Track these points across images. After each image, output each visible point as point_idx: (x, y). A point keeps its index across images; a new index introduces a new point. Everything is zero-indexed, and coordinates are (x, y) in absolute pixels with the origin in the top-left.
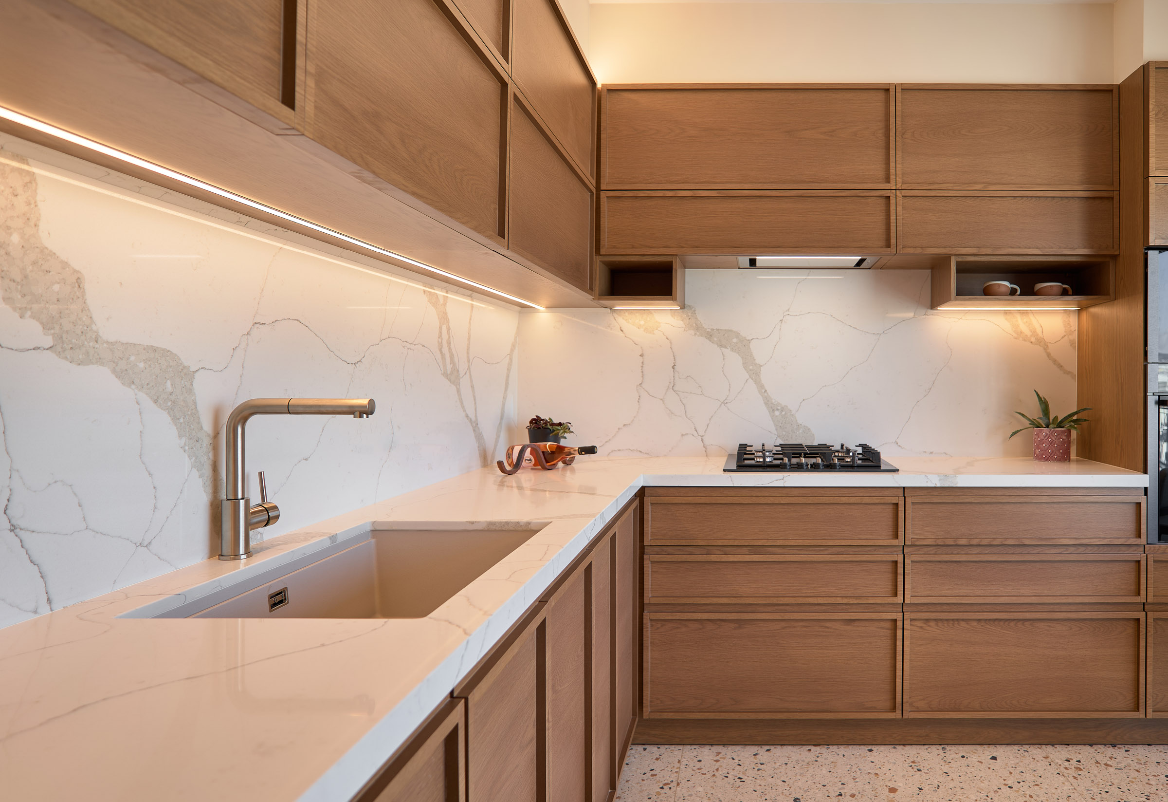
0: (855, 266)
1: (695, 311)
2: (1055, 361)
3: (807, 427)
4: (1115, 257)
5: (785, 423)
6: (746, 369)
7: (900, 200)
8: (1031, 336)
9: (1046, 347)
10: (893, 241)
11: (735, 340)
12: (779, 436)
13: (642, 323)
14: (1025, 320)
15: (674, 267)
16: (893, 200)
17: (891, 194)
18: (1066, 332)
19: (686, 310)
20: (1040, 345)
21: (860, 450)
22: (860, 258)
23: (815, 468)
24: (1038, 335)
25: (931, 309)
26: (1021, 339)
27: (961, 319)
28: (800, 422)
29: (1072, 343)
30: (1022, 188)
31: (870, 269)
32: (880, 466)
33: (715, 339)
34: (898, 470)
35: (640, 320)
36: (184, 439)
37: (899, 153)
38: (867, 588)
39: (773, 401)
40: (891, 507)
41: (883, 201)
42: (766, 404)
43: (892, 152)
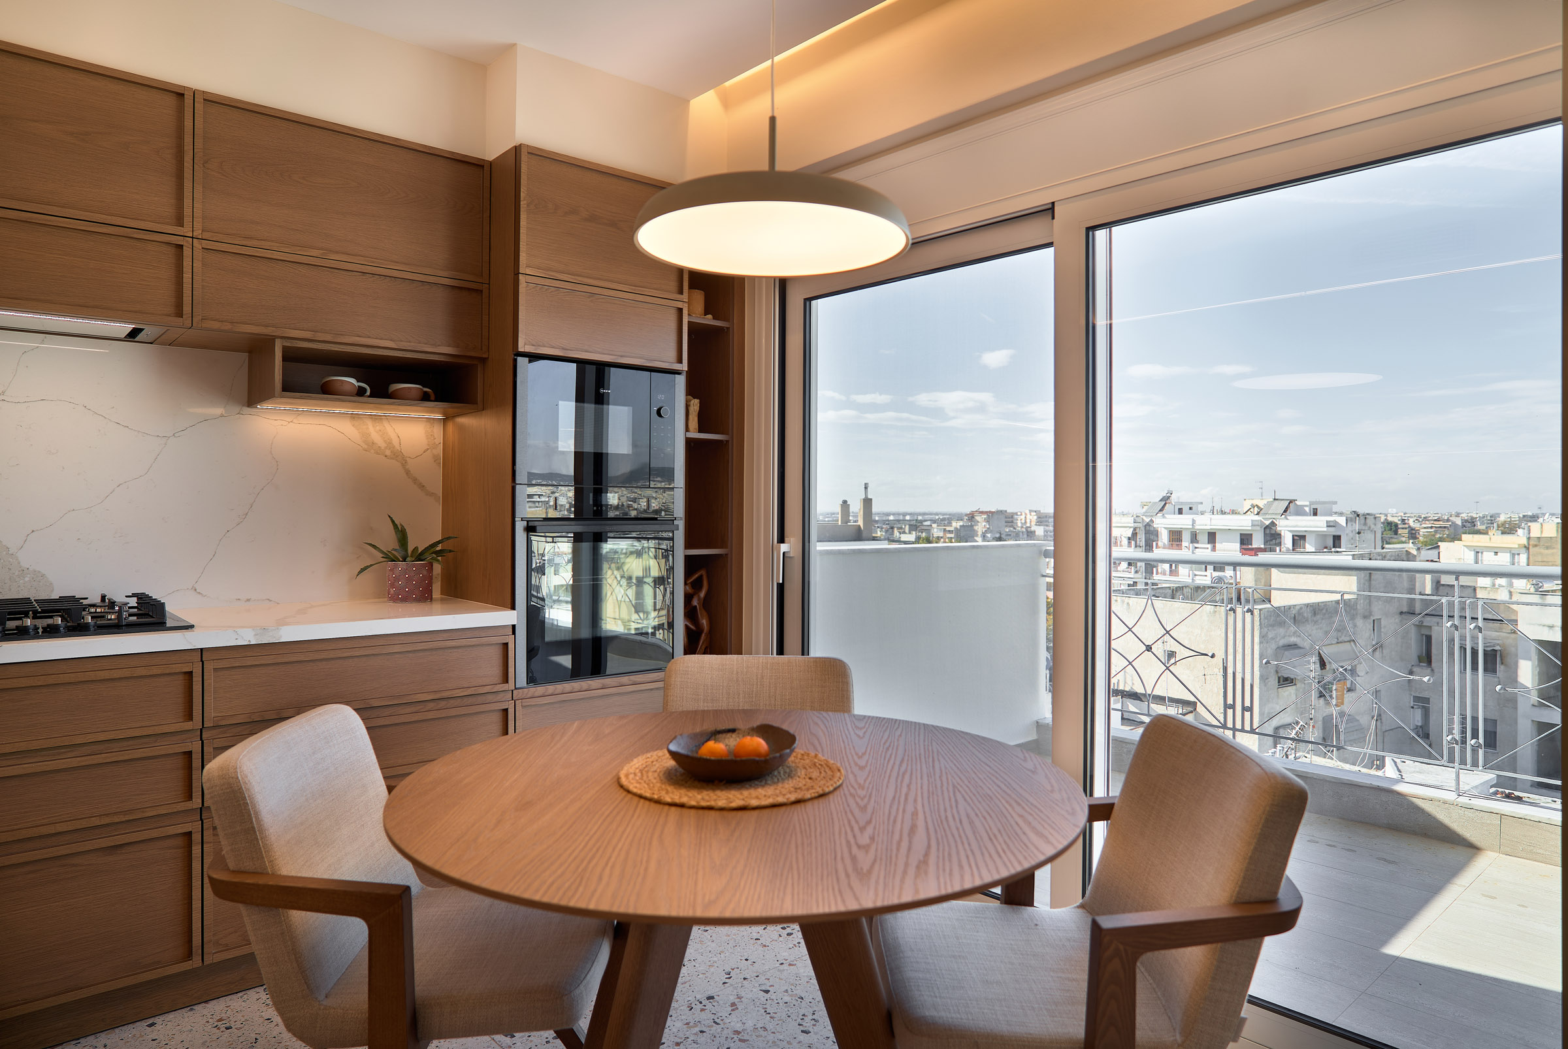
0: (125, 337)
2: (415, 480)
3: (39, 572)
4: (483, 360)
7: (198, 253)
8: (386, 448)
9: (404, 463)
10: (187, 309)
14: (378, 428)
16: (187, 252)
17: (185, 242)
18: (428, 445)
20: (397, 460)
21: (133, 602)
22: (133, 326)
23: (51, 632)
24: (394, 447)
25: (248, 406)
26: (372, 451)
27: (291, 422)
28: (25, 565)
29: (436, 458)
30: (373, 262)
31: (151, 343)
32: (165, 623)
34: (192, 627)
37: (199, 189)
38: (144, 796)
40: (181, 677)
41: (171, 251)
43: (187, 184)
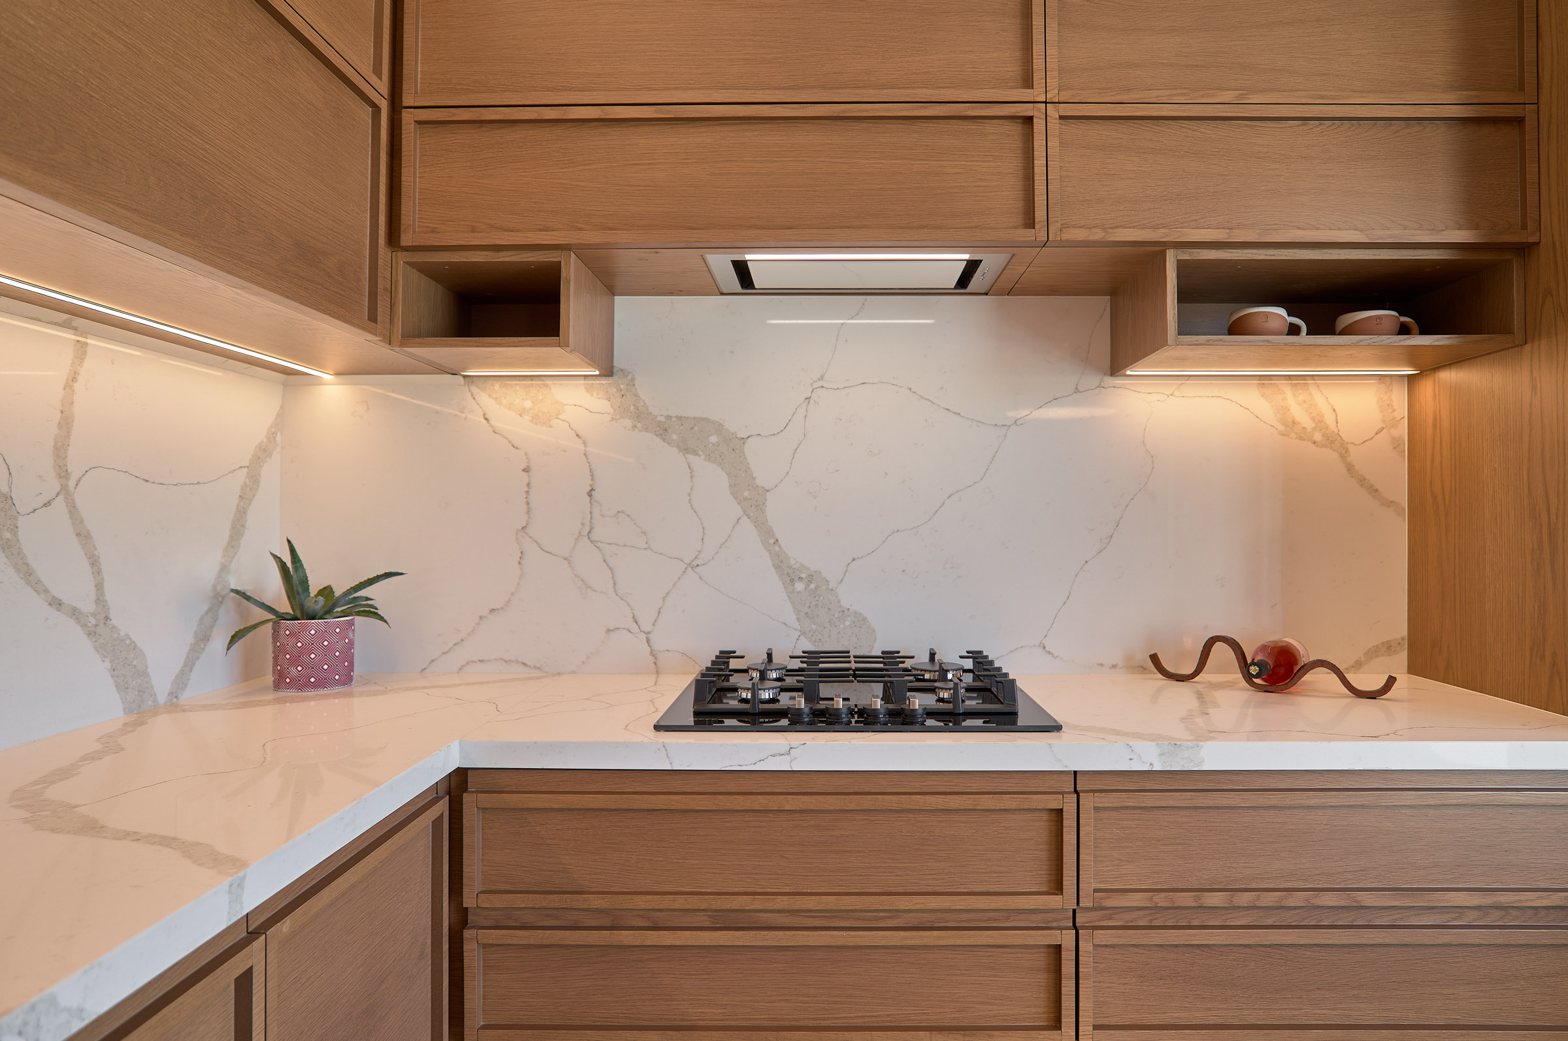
0: (956, 288)
1: (633, 380)
2: (1362, 481)
3: (861, 614)
4: (1524, 250)
5: (817, 606)
6: (736, 498)
7: (1054, 124)
8: (1314, 429)
9: (1343, 452)
10: (1040, 214)
11: (714, 439)
12: (803, 633)
13: (528, 404)
15: (563, 274)
16: (1039, 125)
17: (1036, 112)
18: (1383, 421)
19: (615, 377)
20: (1331, 448)
21: (969, 664)
22: (966, 257)
23: (866, 720)
24: (1327, 427)
25: (1111, 375)
26: (1293, 435)
27: (1171, 395)
28: (845, 603)
29: (1396, 443)
30: (1322, 97)
31: (986, 294)
32: (1015, 714)
33: (675, 437)
34: (1057, 728)
35: (521, 398)
37: (1053, 25)
39: (792, 562)
40: (1045, 816)
41: (1016, 129)
42: (777, 567)
43: (1037, 22)
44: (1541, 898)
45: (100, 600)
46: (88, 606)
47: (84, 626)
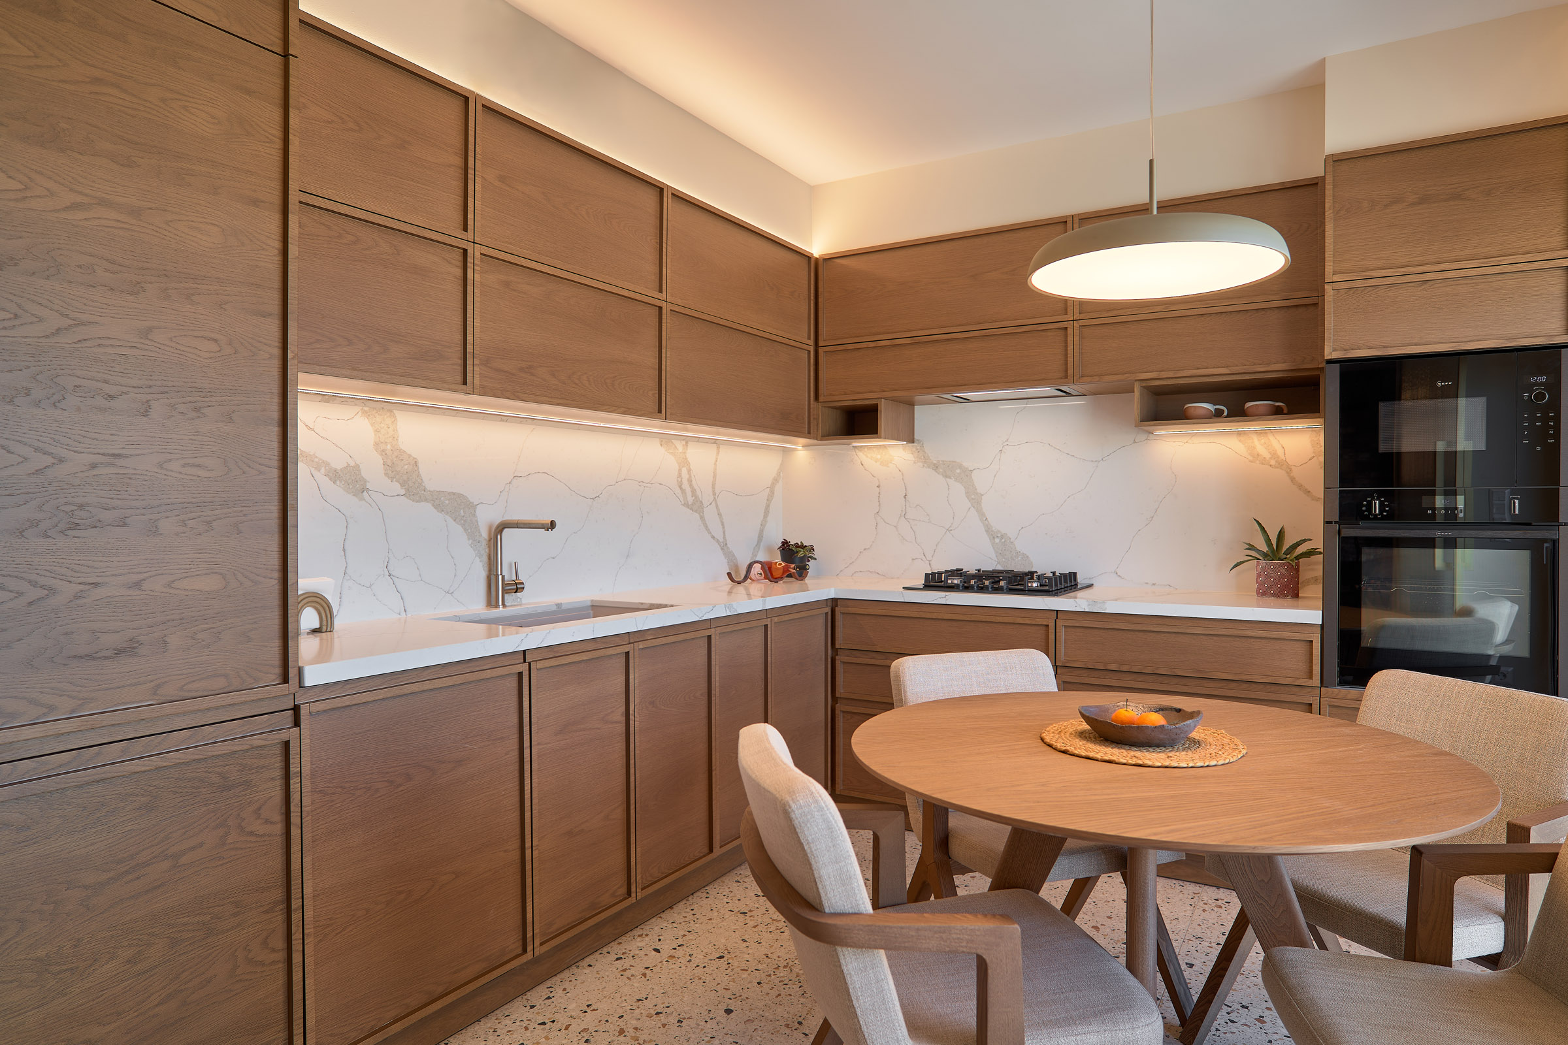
0: (1066, 394)
1: (923, 444)
2: (1300, 487)
3: (1025, 554)
5: (1005, 550)
6: (968, 498)
8: (1271, 458)
9: (1289, 470)
10: (1070, 371)
11: (958, 471)
12: (999, 563)
13: (879, 457)
14: (1263, 441)
16: (1069, 330)
17: (1069, 325)
18: (1314, 452)
19: (915, 444)
20: (1281, 469)
22: (1051, 389)
24: (1278, 457)
25: (1151, 434)
26: (1258, 462)
27: (1186, 442)
28: (1018, 549)
33: (941, 470)
35: (877, 455)
36: (471, 541)
39: (994, 529)
41: (1061, 333)
42: (987, 531)
44: (1262, 678)
45: (724, 538)
46: (721, 540)
47: (720, 546)
